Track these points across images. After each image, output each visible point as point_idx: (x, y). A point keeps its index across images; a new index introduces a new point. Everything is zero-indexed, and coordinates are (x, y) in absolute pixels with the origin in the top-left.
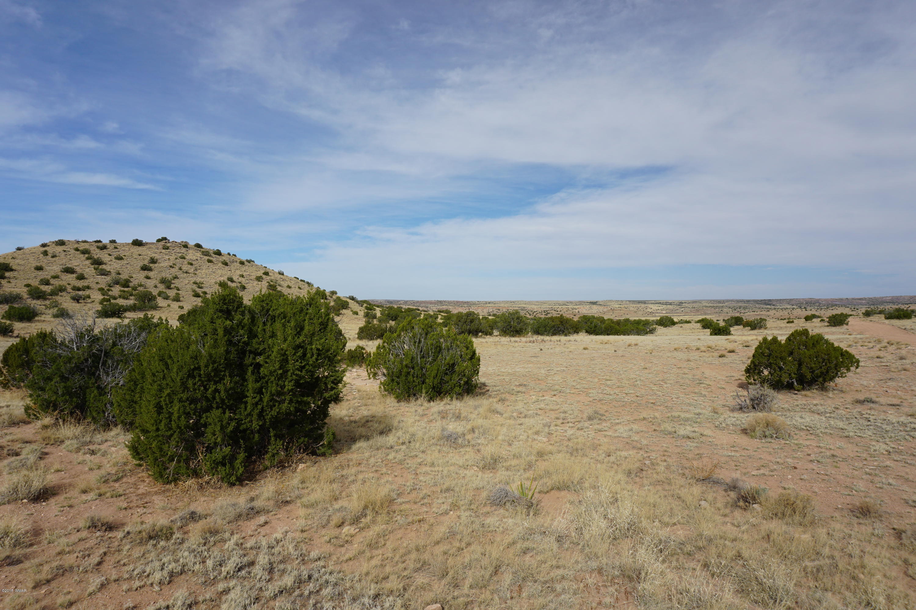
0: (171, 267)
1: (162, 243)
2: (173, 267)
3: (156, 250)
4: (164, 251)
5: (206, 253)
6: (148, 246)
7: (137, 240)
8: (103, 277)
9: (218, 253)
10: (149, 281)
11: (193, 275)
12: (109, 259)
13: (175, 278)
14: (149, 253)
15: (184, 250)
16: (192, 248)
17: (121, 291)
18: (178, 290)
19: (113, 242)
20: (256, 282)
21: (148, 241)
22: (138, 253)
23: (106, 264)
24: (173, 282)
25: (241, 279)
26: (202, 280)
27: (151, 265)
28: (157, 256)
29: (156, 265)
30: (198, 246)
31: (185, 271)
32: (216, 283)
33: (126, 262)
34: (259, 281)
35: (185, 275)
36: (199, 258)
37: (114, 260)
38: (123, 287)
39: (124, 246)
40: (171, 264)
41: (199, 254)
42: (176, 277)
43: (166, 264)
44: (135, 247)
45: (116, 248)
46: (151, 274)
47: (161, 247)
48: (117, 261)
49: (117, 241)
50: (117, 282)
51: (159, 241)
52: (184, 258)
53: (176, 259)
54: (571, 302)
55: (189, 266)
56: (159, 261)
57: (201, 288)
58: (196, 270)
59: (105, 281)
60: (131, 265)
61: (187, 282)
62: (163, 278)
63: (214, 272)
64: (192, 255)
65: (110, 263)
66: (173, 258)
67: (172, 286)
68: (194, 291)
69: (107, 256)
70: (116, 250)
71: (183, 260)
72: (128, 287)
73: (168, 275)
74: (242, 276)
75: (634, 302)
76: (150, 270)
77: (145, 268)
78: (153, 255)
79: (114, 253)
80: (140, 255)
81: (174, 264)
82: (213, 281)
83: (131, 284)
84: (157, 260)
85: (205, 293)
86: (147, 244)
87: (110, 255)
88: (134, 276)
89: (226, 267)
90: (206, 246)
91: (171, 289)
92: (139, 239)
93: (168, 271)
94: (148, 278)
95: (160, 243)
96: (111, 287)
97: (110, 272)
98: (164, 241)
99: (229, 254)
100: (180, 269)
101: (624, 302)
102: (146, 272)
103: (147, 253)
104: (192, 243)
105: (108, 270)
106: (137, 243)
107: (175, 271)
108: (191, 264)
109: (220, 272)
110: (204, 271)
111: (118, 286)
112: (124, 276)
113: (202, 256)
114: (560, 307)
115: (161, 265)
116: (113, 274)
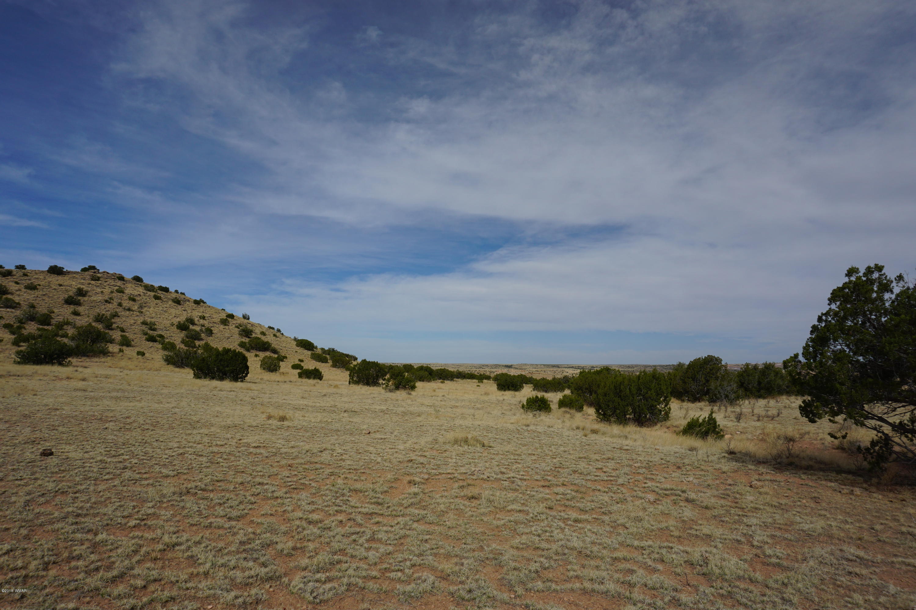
0: (106, 301)
1: (91, 272)
2: (109, 303)
3: (82, 281)
4: (93, 282)
5: (149, 288)
6: (70, 276)
7: (56, 266)
8: (8, 310)
9: (166, 290)
10: (78, 318)
11: (138, 314)
12: (17, 288)
13: (115, 316)
14: (74, 283)
15: (119, 283)
16: (129, 282)
17: (39, 329)
18: (123, 330)
19: (22, 267)
20: (222, 327)
21: (69, 270)
22: (57, 283)
23: (12, 294)
24: (113, 320)
25: (202, 321)
26: (153, 320)
27: (80, 298)
28: (85, 288)
29: (86, 299)
30: (137, 279)
31: (126, 308)
32: (172, 325)
33: (41, 293)
34: (225, 325)
35: (128, 312)
36: (142, 294)
37: (23, 290)
38: (42, 324)
39: (36, 274)
40: (106, 298)
41: (141, 290)
42: (116, 315)
43: (100, 298)
44: (52, 275)
45: (25, 275)
46: (80, 309)
47: (88, 277)
48: (29, 291)
49: (26, 267)
50: (32, 318)
51: (84, 270)
52: (123, 293)
53: (112, 292)
54: (487, 366)
55: (131, 302)
56: (89, 294)
57: (154, 330)
58: (141, 307)
59: (13, 315)
60: (49, 297)
61: (133, 321)
62: (99, 315)
63: (166, 312)
64: (131, 289)
65: (18, 293)
66: (107, 290)
67: (114, 326)
68: (146, 334)
69: (14, 284)
70: (26, 278)
71: (122, 294)
72: (49, 324)
73: (106, 310)
74: (203, 318)
75: (548, 366)
76: (79, 304)
77: (69, 301)
78: (79, 286)
79: (24, 282)
80: (60, 285)
81: (111, 299)
82: (168, 323)
83: (53, 322)
84: (87, 292)
85: (161, 336)
86: (68, 273)
87: (17, 283)
88: (56, 310)
89: (179, 307)
90: (147, 281)
91: (112, 329)
92: (59, 266)
93: (103, 307)
94: (76, 313)
95: (87, 273)
96: (22, 323)
97: (19, 304)
98: (93, 271)
99: (176, 292)
100: (120, 305)
101: (539, 366)
102: (72, 306)
103: (73, 285)
104: (128, 276)
105: (17, 301)
106: (56, 271)
107: (112, 307)
108: (134, 300)
109: (173, 311)
110: (152, 309)
111: (33, 323)
112: (42, 309)
113: (145, 291)
115: (93, 298)
116: (25, 307)
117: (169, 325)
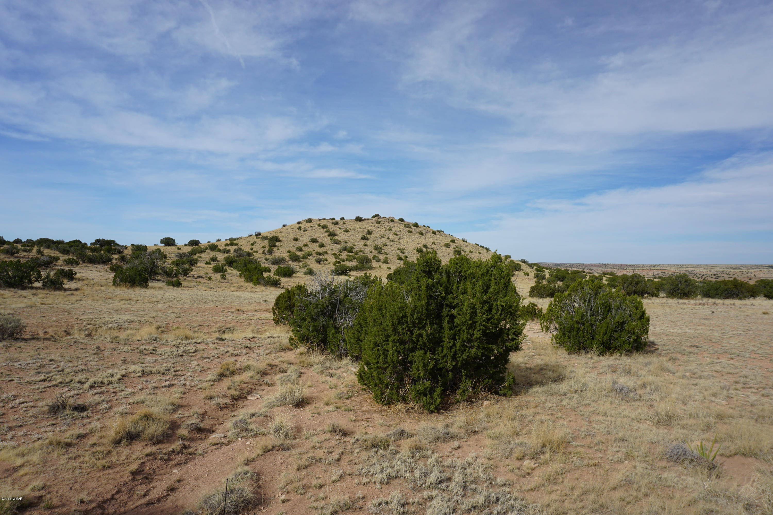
0: (382, 237)
1: (376, 219)
3: (372, 224)
4: (377, 225)
5: (407, 226)
6: (366, 221)
7: (359, 217)
8: (336, 245)
9: (416, 225)
10: (367, 247)
11: (397, 243)
12: (340, 232)
15: (391, 223)
16: (397, 222)
17: (347, 255)
18: (387, 254)
19: (342, 219)
20: (445, 248)
21: (365, 218)
23: (337, 235)
24: (383, 248)
25: (433, 246)
26: (404, 247)
27: (368, 236)
28: (372, 229)
29: (371, 236)
30: (402, 220)
31: (392, 240)
32: (414, 249)
33: (351, 234)
34: (447, 247)
35: (392, 243)
36: (402, 230)
37: (343, 233)
38: (349, 252)
39: (349, 222)
40: (382, 235)
41: (402, 227)
42: (385, 245)
43: (379, 235)
44: (357, 222)
45: (344, 223)
46: (368, 242)
47: (375, 221)
48: (345, 233)
49: (345, 218)
50: (345, 249)
51: (373, 217)
52: (391, 230)
53: (386, 230)
55: (395, 236)
56: (374, 232)
57: (403, 253)
58: (400, 239)
59: (337, 248)
60: (354, 236)
61: (393, 248)
62: (376, 245)
63: (413, 241)
64: (397, 227)
65: (340, 235)
66: (383, 230)
67: (383, 251)
68: (398, 255)
69: (338, 229)
70: (345, 225)
72: (352, 252)
73: (379, 243)
74: (434, 243)
76: (367, 239)
77: (364, 238)
78: (370, 228)
79: (343, 227)
80: (360, 228)
81: (384, 235)
82: (412, 248)
83: (354, 251)
84: (372, 232)
85: (406, 257)
87: (340, 229)
88: (356, 244)
89: (422, 236)
90: (407, 220)
91: (382, 254)
93: (380, 240)
94: (366, 245)
95: (374, 219)
96: (341, 252)
98: (377, 217)
99: (424, 226)
100: (388, 238)
102: (364, 241)
103: (366, 226)
104: (397, 218)
105: (339, 240)
106: (359, 219)
107: (384, 240)
108: (396, 235)
109: (417, 240)
110: (405, 240)
111: (345, 252)
112: (350, 244)
113: (404, 228)
114: (733, 271)
115: (375, 235)
116: (343, 243)
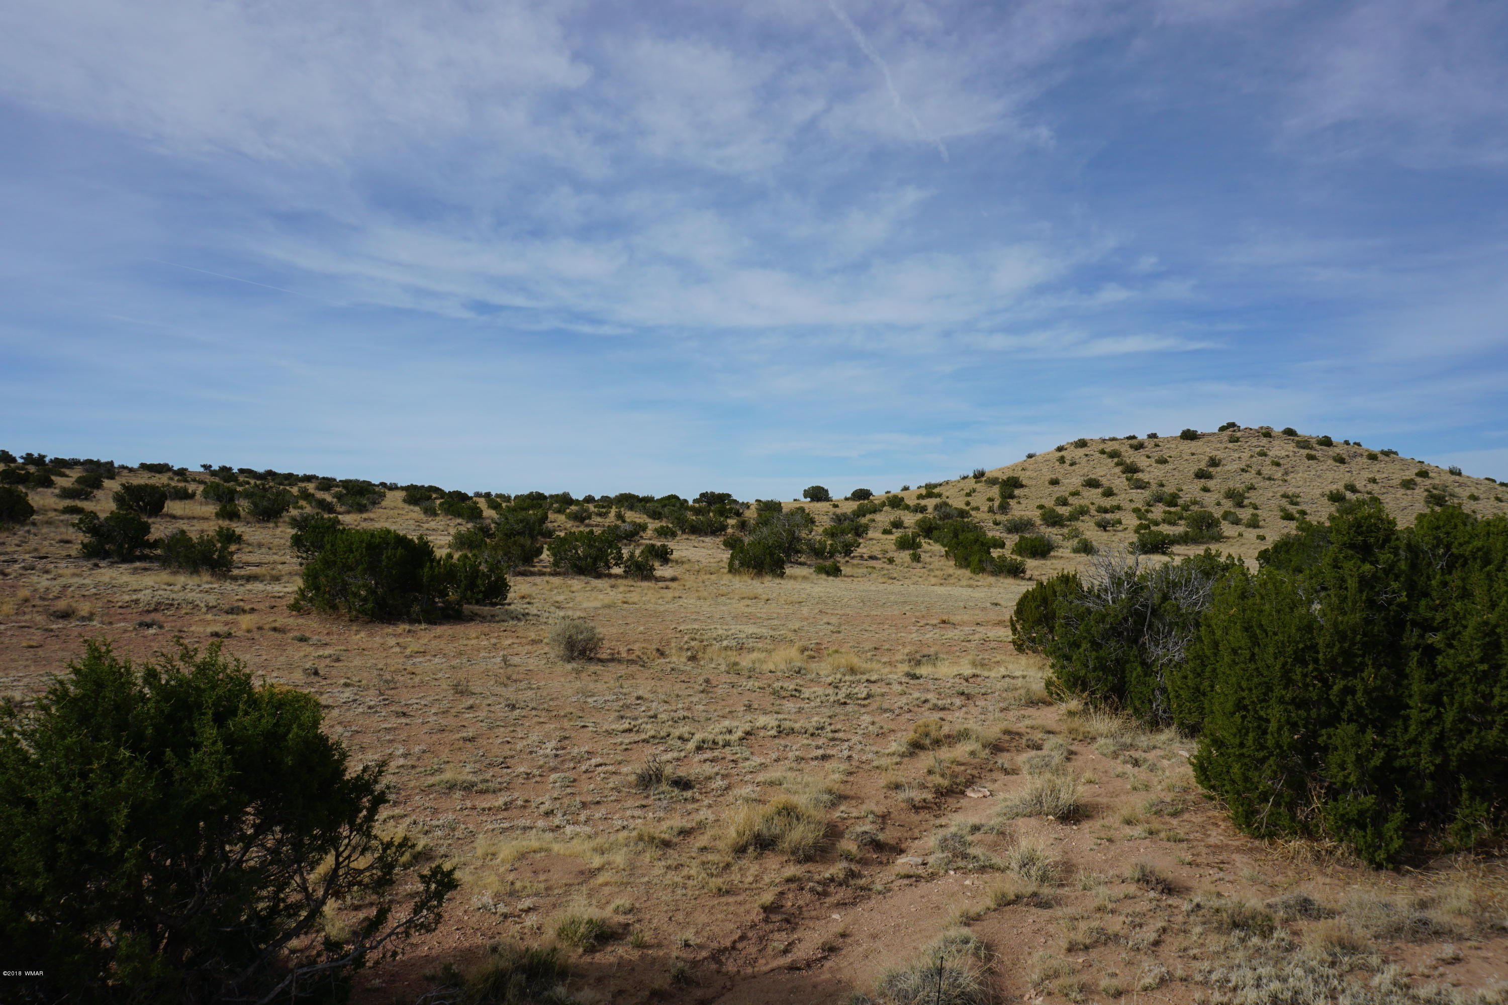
0: (1243, 470)
1: (1228, 432)
2: (1246, 471)
3: (1219, 445)
4: (1231, 445)
5: (1304, 444)
6: (1205, 439)
7: (1189, 430)
8: (1139, 491)
9: (1327, 442)
10: (1208, 494)
11: (1281, 483)
12: (1148, 464)
13: (1250, 489)
14: (1208, 449)
15: (1264, 441)
16: (1278, 437)
17: (1165, 512)
18: (1256, 508)
19: (1153, 436)
20: (1403, 491)
21: (1204, 431)
22: (1189, 451)
23: (1143, 471)
24: (1246, 495)
25: (1370, 487)
26: (1298, 491)
27: (1211, 469)
28: (1219, 455)
29: (1219, 469)
30: (1290, 432)
31: (1267, 476)
32: (1323, 495)
33: (1171, 467)
34: (1408, 489)
35: (1268, 482)
36: (1291, 454)
37: (1155, 465)
38: (1169, 506)
39: (1168, 442)
40: (1243, 466)
41: (1291, 447)
42: (1252, 488)
43: (1236, 466)
44: (1186, 442)
45: (1157, 445)
46: (1211, 484)
47: (1226, 438)
48: (1159, 466)
49: (1158, 435)
50: (1159, 499)
51: (1222, 429)
52: (1265, 455)
53: (1252, 457)
55: (1274, 468)
56: (1224, 462)
57: (1297, 504)
58: (1286, 473)
59: (1142, 497)
60: (1179, 471)
61: (1271, 494)
62: (1230, 490)
63: (1319, 476)
64: (1278, 449)
65: (1148, 469)
66: (1245, 455)
67: (1246, 502)
68: (1283, 510)
69: (1144, 458)
70: (1158, 449)
71: (1263, 458)
72: (1176, 505)
73: (1238, 484)
74: (1374, 481)
76: (1209, 477)
77: (1201, 475)
78: (1214, 453)
79: (1155, 454)
80: (1193, 454)
81: (1248, 466)
82: (1318, 492)
83: (1180, 502)
84: (1220, 460)
85: (1303, 513)
86: (1203, 435)
87: (1148, 457)
88: (1184, 488)
89: (1342, 466)
90: (1303, 431)
91: (1243, 507)
92: (1192, 429)
93: (1238, 478)
94: (1206, 490)
95: (1225, 433)
96: (1150, 506)
97: (1148, 483)
98: (1231, 429)
99: (1347, 443)
100: (1259, 473)
102: (1202, 480)
103: (1204, 450)
104: (1278, 428)
105: (1146, 480)
106: (1189, 435)
107: (1249, 477)
108: (1278, 464)
109: (1330, 475)
110: (1300, 475)
111: (1160, 504)
112: (1169, 489)
113: (1296, 450)
115: (1226, 468)
116: (1154, 487)
117: (1318, 496)
